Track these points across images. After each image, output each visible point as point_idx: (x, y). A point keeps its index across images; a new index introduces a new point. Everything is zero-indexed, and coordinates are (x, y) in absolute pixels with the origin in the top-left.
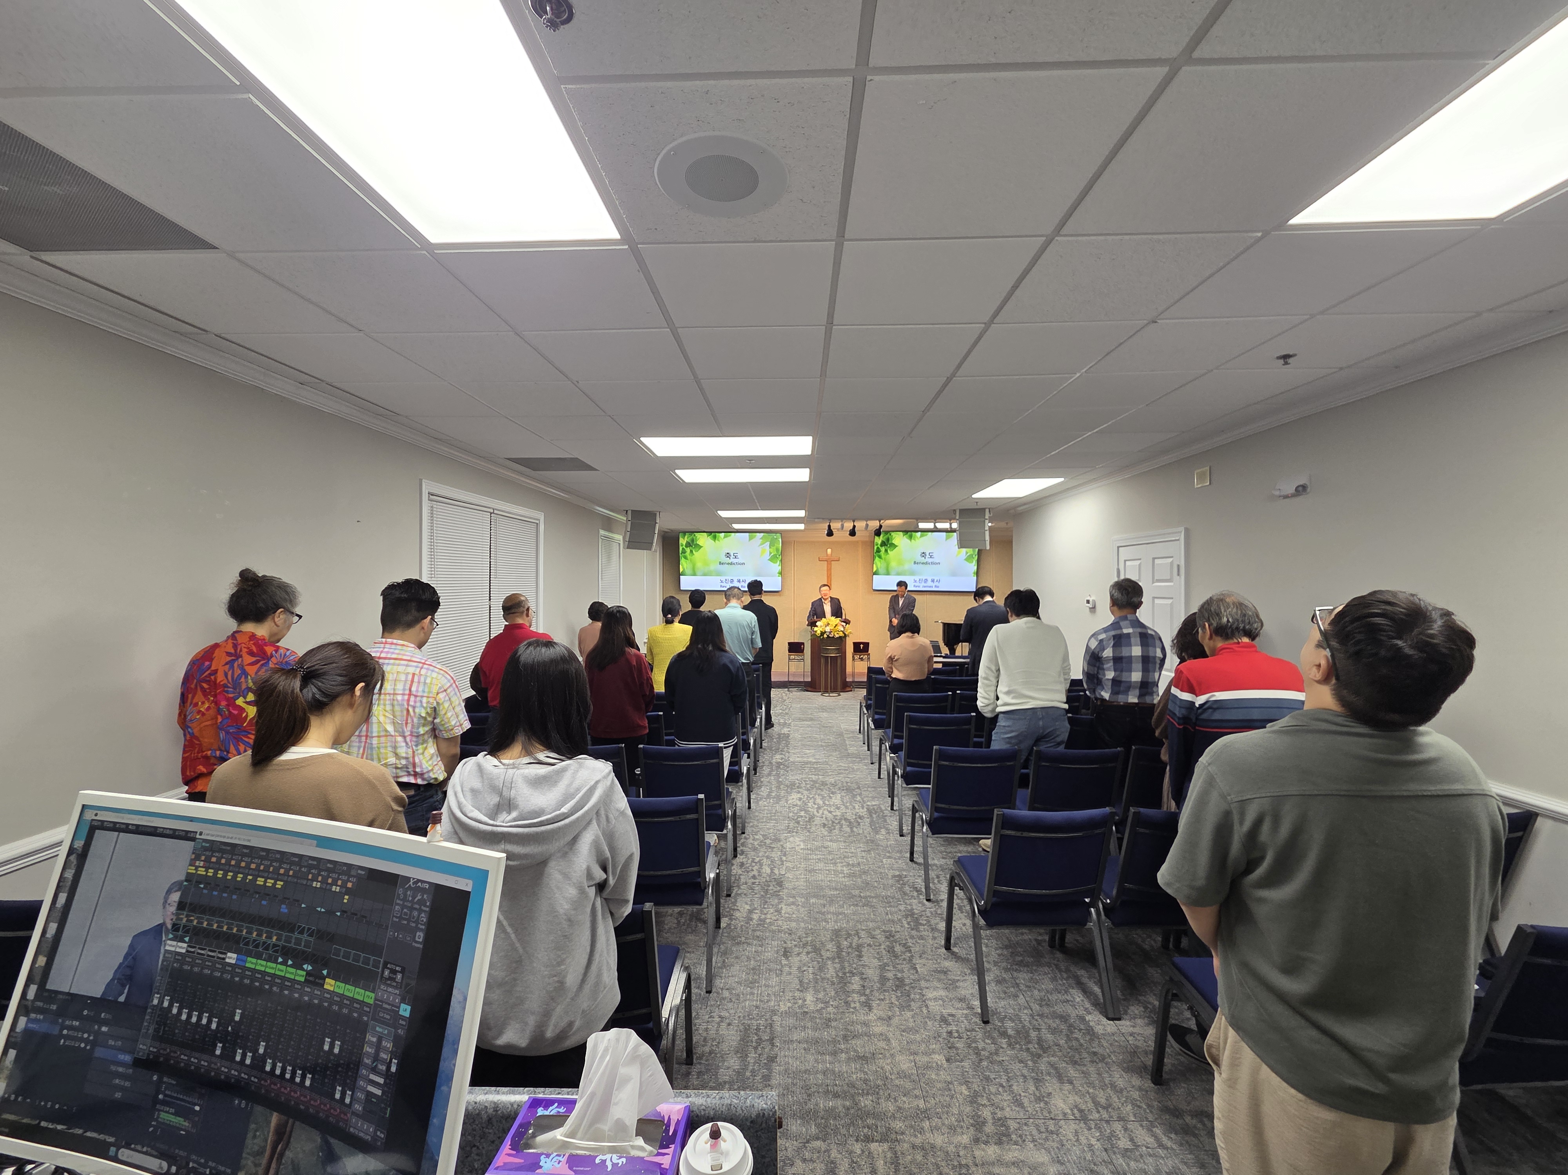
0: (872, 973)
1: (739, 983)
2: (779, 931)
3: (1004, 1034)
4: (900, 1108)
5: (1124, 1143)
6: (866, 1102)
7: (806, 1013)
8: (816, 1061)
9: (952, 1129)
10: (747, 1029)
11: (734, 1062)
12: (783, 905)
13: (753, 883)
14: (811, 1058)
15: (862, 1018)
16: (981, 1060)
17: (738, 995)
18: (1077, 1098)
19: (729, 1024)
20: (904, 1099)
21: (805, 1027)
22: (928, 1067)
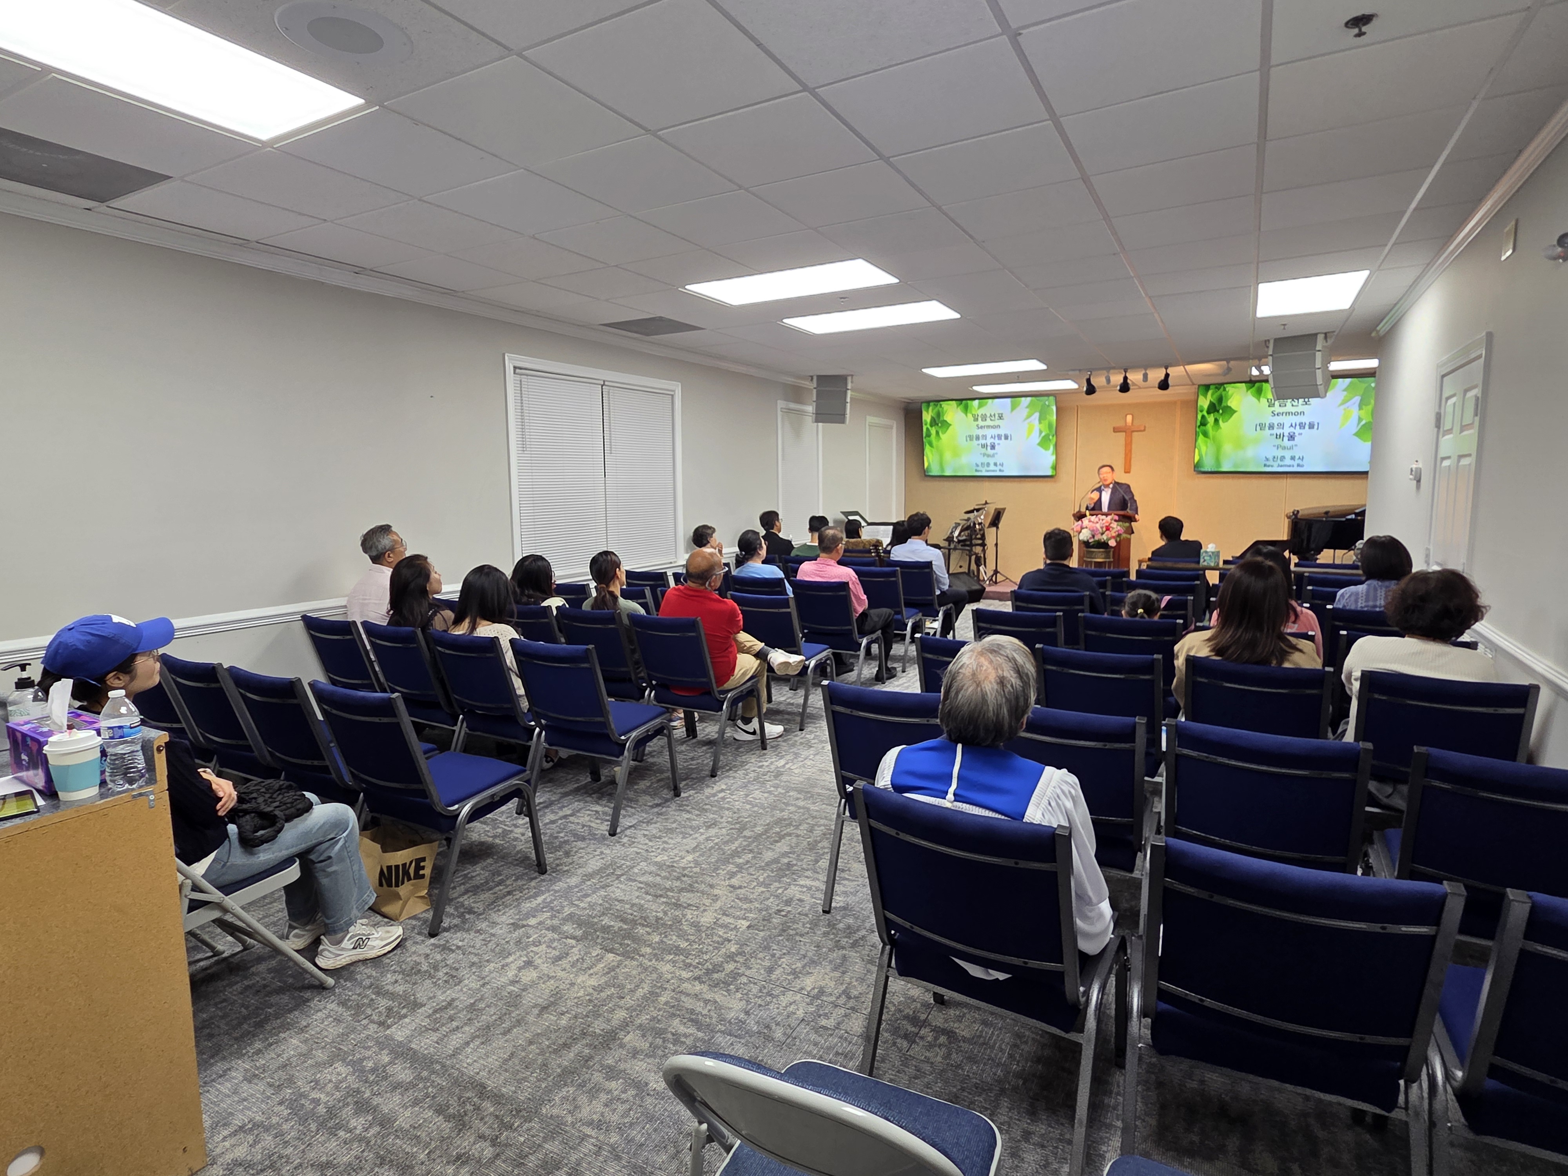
0: (768, 856)
1: (645, 835)
2: (728, 809)
3: (831, 925)
4: (662, 941)
5: (830, 1023)
6: (641, 930)
7: (673, 866)
8: (637, 897)
9: (688, 966)
10: (613, 863)
11: (573, 881)
12: (757, 792)
13: (754, 771)
14: (637, 894)
15: (714, 881)
16: (781, 935)
17: (634, 842)
18: (832, 984)
19: (603, 858)
20: (674, 938)
21: (659, 875)
22: (725, 926)
